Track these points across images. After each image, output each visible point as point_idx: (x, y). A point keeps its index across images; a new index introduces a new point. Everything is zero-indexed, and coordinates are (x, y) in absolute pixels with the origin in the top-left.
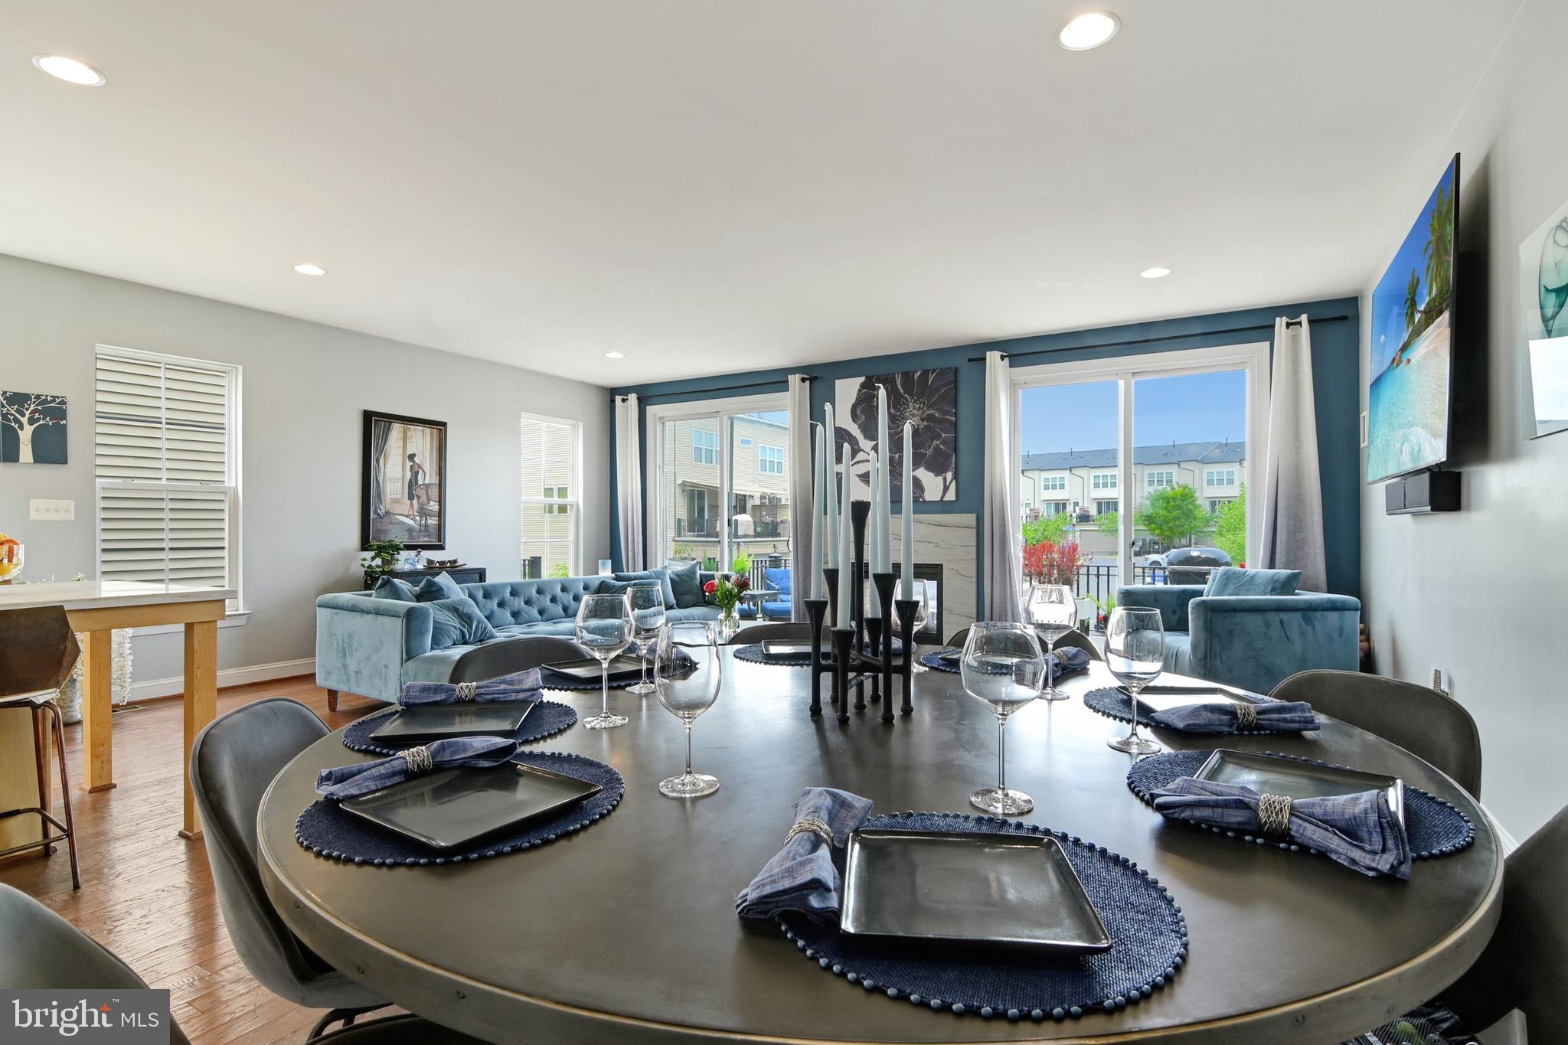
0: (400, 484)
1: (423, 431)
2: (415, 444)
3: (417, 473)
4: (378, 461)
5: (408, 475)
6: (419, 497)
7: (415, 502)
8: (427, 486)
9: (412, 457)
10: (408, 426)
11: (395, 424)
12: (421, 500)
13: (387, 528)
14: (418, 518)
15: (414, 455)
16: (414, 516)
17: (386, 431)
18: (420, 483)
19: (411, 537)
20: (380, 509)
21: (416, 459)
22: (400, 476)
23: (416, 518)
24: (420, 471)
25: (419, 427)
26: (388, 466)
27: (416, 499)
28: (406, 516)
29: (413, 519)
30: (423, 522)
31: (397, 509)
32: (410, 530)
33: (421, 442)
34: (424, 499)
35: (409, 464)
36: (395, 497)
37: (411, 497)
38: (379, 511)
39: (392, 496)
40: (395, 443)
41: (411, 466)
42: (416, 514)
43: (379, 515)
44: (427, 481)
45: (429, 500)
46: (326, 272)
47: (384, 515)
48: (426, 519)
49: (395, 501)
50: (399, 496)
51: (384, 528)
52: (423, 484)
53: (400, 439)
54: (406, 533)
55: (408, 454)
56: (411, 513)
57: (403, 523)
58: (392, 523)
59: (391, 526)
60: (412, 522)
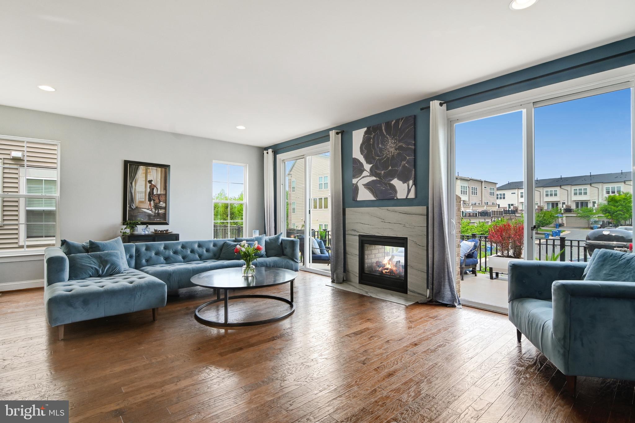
0: (144, 194)
1: (157, 170)
2: (152, 176)
3: (153, 189)
4: (131, 184)
5: (148, 190)
6: (154, 200)
7: (152, 202)
8: (159, 195)
9: (150, 182)
10: (148, 167)
11: (141, 166)
12: (155, 202)
13: (137, 214)
14: (154, 210)
15: (152, 181)
16: (152, 209)
17: (136, 169)
18: (154, 194)
19: (150, 219)
20: (133, 206)
21: (153, 183)
22: (144, 190)
23: (153, 210)
24: (155, 188)
25: (154, 168)
26: (137, 186)
27: (152, 201)
28: (147, 209)
29: (151, 210)
30: (157, 212)
31: (142, 206)
32: (149, 216)
33: (155, 175)
34: (157, 201)
35: (149, 185)
36: (141, 200)
37: (150, 200)
38: (132, 207)
39: (139, 200)
40: (141, 175)
41: (150, 186)
42: (152, 208)
43: (132, 208)
44: (159, 193)
45: (160, 202)
46: (56, 90)
47: (135, 209)
48: (158, 210)
49: (141, 202)
50: (143, 200)
51: (135, 214)
52: (157, 194)
53: (144, 173)
54: (147, 217)
55: (148, 180)
56: (150, 207)
57: (145, 212)
58: (139, 212)
59: (139, 213)
60: (150, 212)
